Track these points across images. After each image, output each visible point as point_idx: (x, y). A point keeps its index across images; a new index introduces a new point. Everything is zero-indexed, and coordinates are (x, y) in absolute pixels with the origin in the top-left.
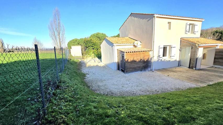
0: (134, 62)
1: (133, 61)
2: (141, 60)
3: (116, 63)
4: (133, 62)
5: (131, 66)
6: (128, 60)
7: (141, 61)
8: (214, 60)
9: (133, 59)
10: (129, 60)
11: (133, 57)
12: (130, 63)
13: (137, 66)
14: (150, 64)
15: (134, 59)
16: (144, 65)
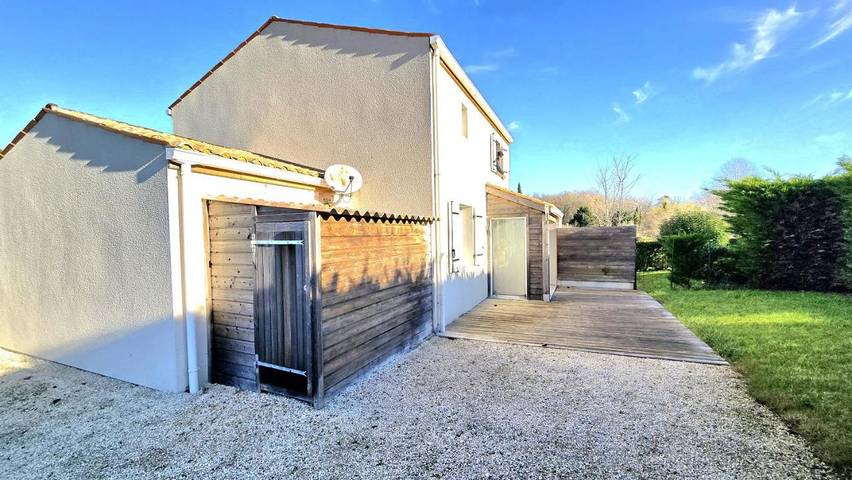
0: (366, 289)
1: (362, 285)
2: (398, 274)
3: (197, 319)
4: (362, 292)
5: (353, 324)
6: (336, 276)
7: (400, 280)
8: (558, 265)
9: (365, 271)
10: (341, 278)
11: (362, 256)
12: (347, 307)
13: (380, 320)
14: (430, 298)
15: (370, 273)
16: (409, 305)
